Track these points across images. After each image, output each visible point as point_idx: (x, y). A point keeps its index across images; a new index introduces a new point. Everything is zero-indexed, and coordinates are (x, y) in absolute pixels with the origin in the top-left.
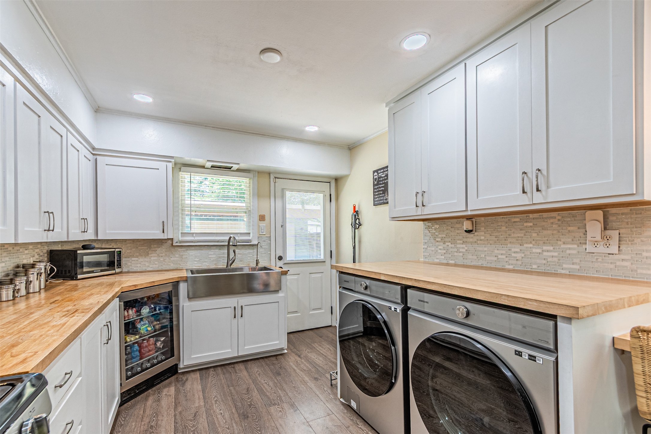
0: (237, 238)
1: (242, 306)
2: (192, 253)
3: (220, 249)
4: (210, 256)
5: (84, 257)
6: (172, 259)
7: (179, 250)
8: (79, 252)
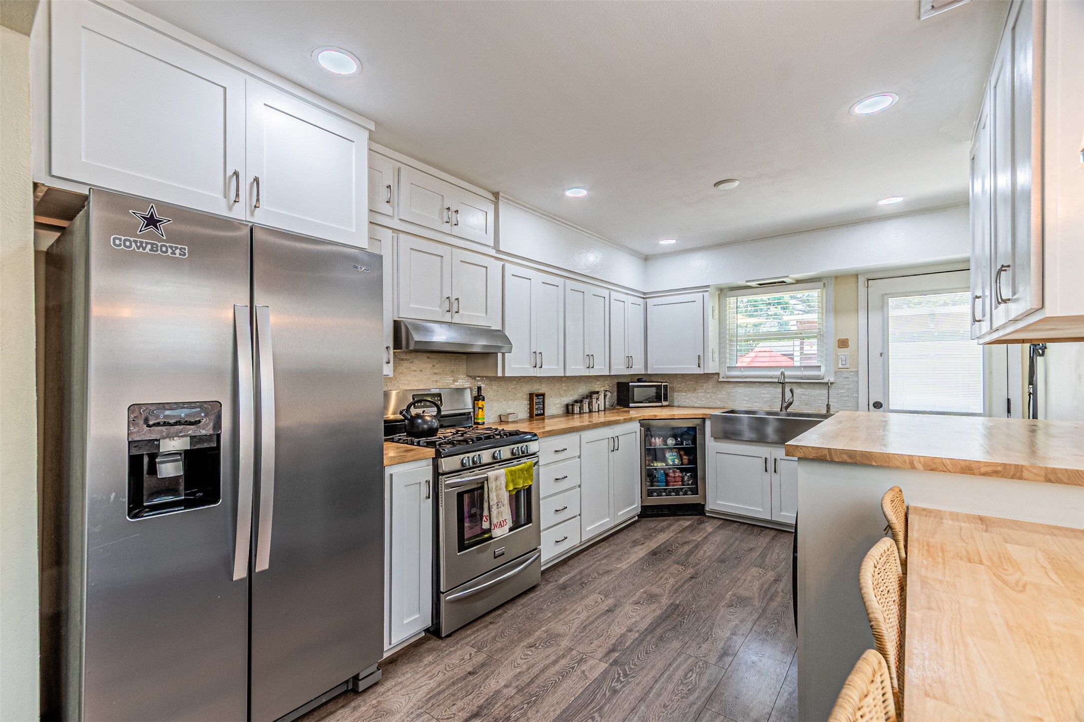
0: (786, 373)
1: (775, 459)
2: (741, 390)
3: (776, 387)
4: (763, 396)
5: (635, 389)
6: (718, 396)
7: (726, 386)
8: (630, 384)
